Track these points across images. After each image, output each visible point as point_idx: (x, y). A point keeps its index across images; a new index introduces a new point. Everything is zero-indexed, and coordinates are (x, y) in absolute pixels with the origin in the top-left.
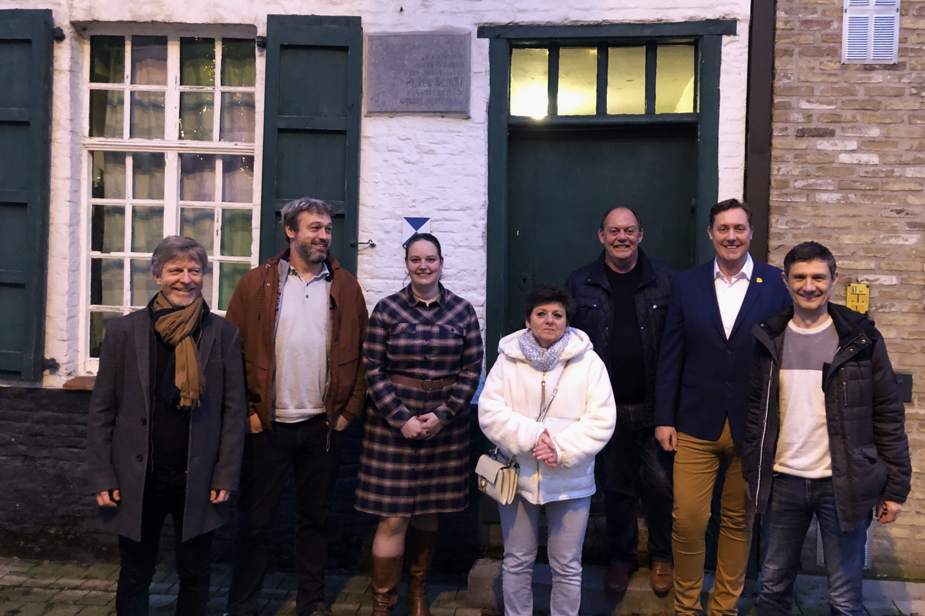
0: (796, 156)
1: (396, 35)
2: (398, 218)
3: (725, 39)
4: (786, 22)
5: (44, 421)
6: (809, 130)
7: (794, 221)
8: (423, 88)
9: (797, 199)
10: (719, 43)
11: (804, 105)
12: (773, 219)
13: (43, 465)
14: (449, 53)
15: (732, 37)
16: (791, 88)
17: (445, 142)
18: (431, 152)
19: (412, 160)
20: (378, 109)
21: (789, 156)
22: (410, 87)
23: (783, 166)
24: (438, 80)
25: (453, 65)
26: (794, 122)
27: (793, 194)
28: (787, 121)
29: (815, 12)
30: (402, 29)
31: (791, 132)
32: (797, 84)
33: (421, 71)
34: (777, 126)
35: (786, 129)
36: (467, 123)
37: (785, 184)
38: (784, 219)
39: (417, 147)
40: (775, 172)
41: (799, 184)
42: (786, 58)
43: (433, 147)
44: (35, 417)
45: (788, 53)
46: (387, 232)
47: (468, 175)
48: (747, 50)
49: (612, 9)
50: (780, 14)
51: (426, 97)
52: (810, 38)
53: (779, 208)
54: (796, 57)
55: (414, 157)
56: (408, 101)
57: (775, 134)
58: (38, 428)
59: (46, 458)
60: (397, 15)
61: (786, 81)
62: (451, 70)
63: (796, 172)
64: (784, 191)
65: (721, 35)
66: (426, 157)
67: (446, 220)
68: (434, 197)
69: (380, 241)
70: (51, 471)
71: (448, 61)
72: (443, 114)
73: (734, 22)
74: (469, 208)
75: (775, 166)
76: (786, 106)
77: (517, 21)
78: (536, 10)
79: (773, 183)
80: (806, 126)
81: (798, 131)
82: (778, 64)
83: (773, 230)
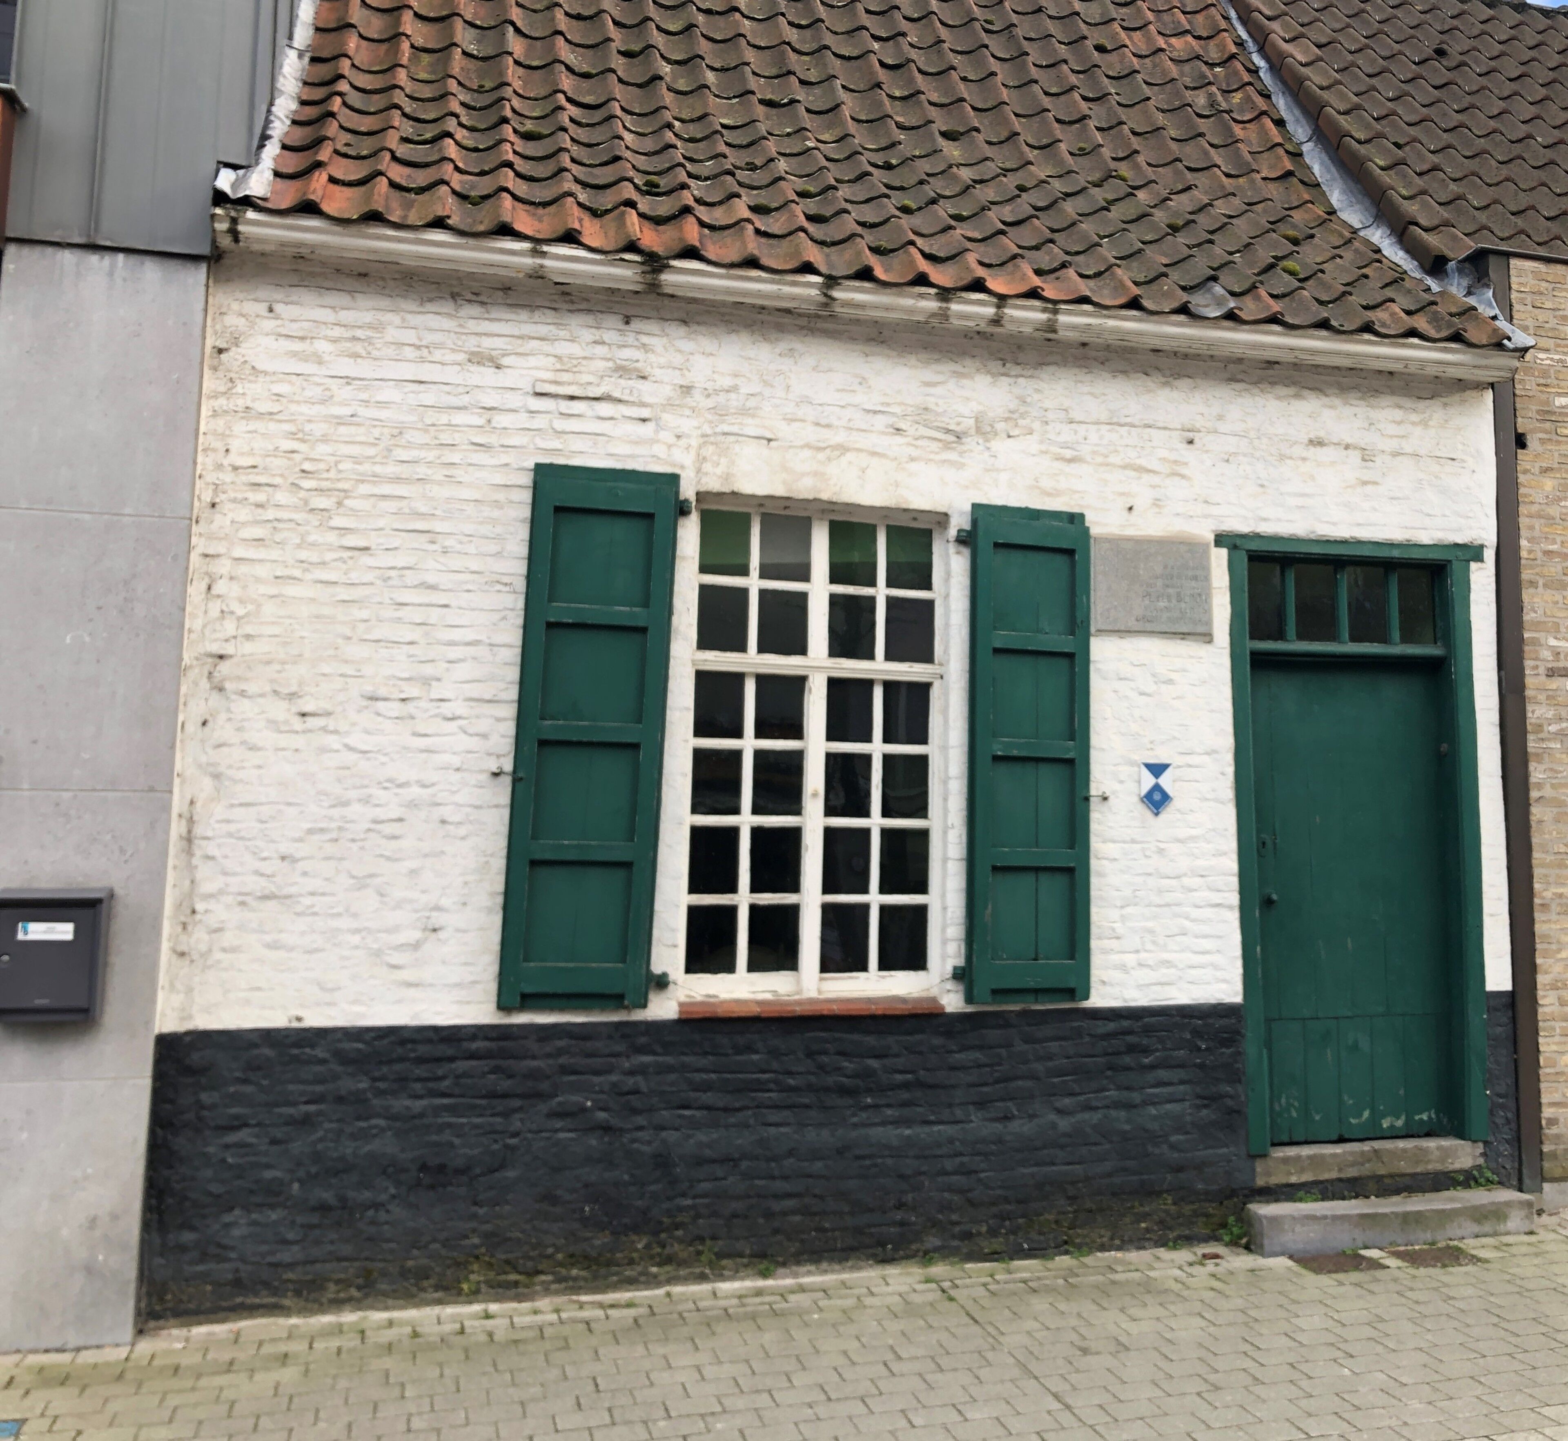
0: (1548, 698)
1: (1129, 539)
2: (1132, 763)
3: (1473, 566)
4: (1530, 552)
5: (642, 1071)
6: (1559, 669)
7: (1551, 770)
8: (1161, 604)
9: (1552, 745)
10: (1467, 570)
11: (1552, 642)
12: (1532, 766)
13: (634, 1141)
14: (1191, 564)
15: (1479, 564)
16: (1539, 622)
17: (1184, 670)
18: (1170, 682)
19: (1147, 691)
20: (1110, 628)
21: (1542, 697)
22: (1147, 602)
23: (1536, 707)
24: (1178, 594)
25: (1195, 578)
26: (1544, 660)
27: (1549, 740)
28: (1537, 659)
29: (1554, 542)
30: (1130, 532)
31: (1542, 670)
32: (1543, 619)
33: (1159, 583)
34: (1528, 663)
35: (1537, 667)
36: (1209, 647)
37: (1539, 728)
38: (1542, 767)
39: (1154, 675)
40: (1529, 715)
41: (1553, 728)
42: (1531, 590)
43: (1173, 676)
44: (627, 1065)
45: (1533, 584)
46: (1121, 782)
47: (1212, 711)
48: (1493, 579)
49: (1359, 525)
50: (1523, 543)
51: (1165, 615)
52: (1553, 570)
53: (1537, 755)
54: (1541, 589)
55: (1151, 688)
56: (1145, 619)
57: (1527, 672)
58: (629, 1082)
59: (641, 1128)
60: (1125, 513)
61: (1533, 615)
62: (1193, 584)
63: (1550, 714)
64: (1540, 736)
65: (1468, 561)
66: (1164, 687)
67: (1190, 766)
68: (1175, 738)
69: (1114, 793)
70: (645, 1148)
71: (1190, 573)
72: (1184, 636)
73: (1482, 547)
74: (1215, 752)
75: (1529, 708)
76: (1535, 642)
77: (1258, 530)
78: (1279, 520)
79: (1529, 728)
80: (1555, 665)
81: (1548, 669)
82: (1525, 597)
83: (1533, 780)
